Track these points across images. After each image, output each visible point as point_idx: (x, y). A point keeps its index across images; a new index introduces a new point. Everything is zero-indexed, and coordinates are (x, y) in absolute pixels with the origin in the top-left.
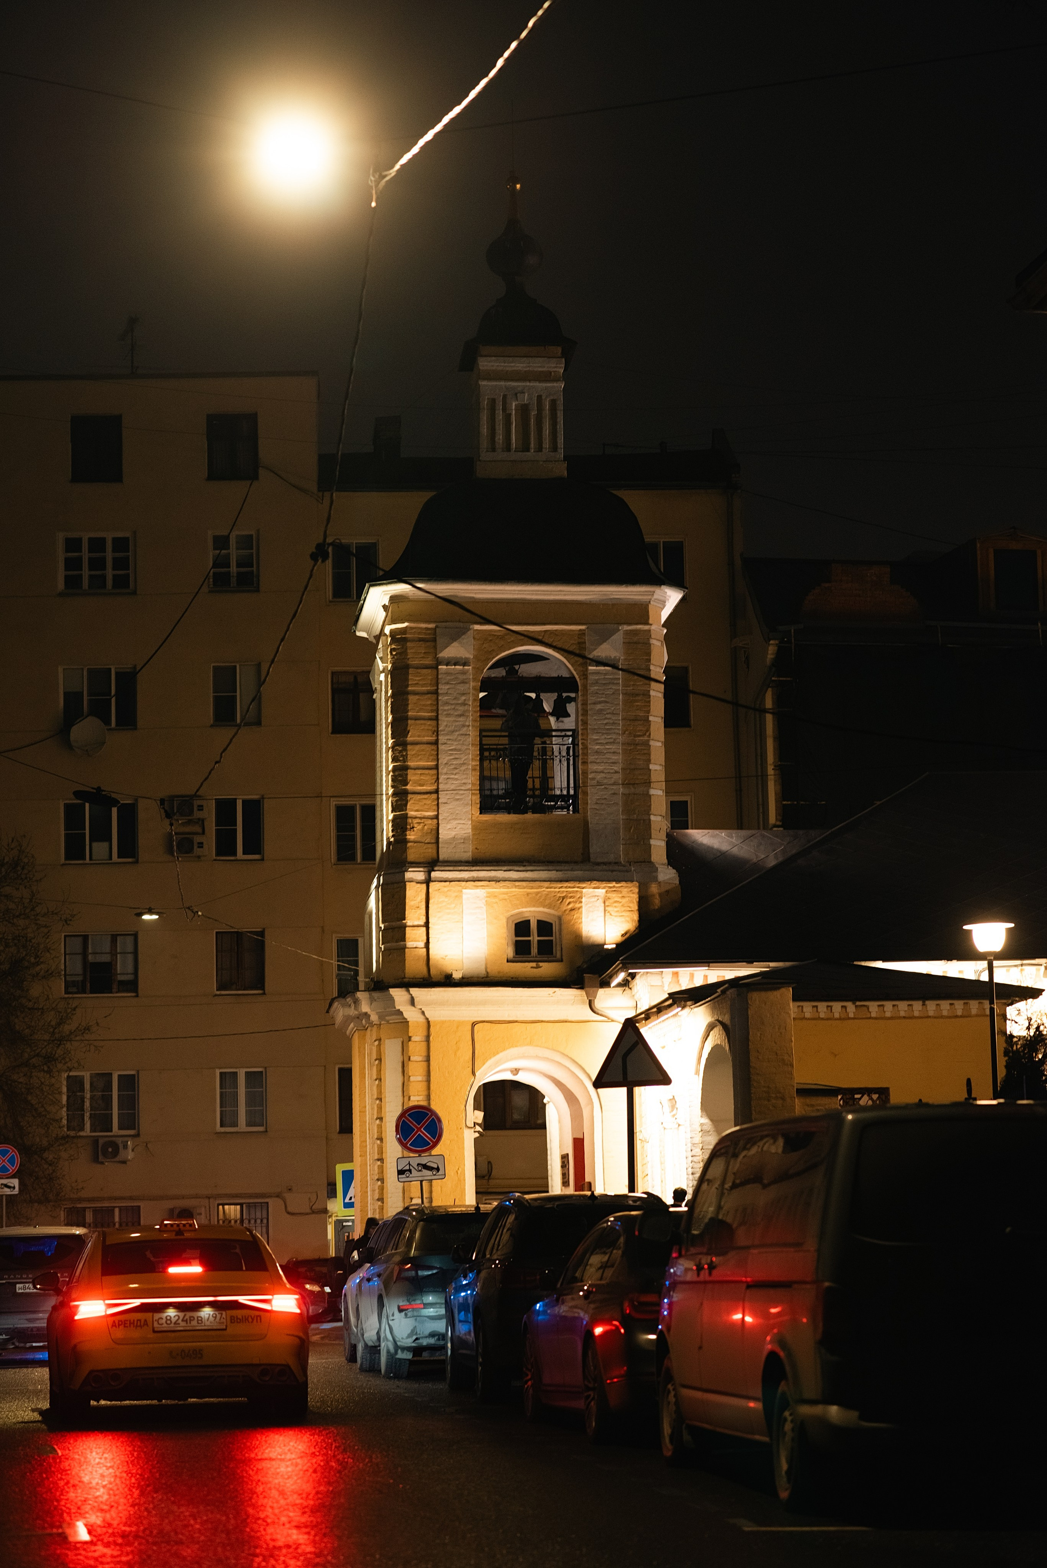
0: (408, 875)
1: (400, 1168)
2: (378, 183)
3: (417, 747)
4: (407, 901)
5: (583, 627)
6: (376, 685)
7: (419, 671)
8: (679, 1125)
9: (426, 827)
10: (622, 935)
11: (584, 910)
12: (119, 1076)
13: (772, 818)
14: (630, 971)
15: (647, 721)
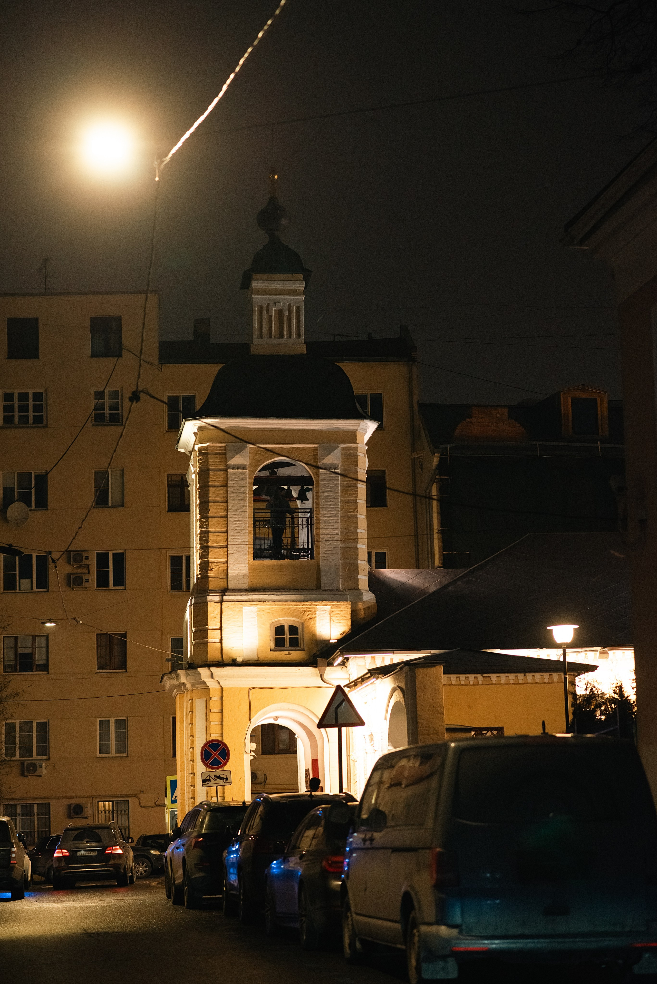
0: (209, 598)
1: (203, 779)
2: (159, 165)
3: (215, 519)
4: (209, 614)
5: (316, 445)
6: (190, 482)
7: (216, 472)
8: (375, 751)
9: (220, 568)
10: (341, 634)
11: (317, 619)
12: (37, 723)
13: (437, 562)
14: (345, 656)
15: (356, 503)
